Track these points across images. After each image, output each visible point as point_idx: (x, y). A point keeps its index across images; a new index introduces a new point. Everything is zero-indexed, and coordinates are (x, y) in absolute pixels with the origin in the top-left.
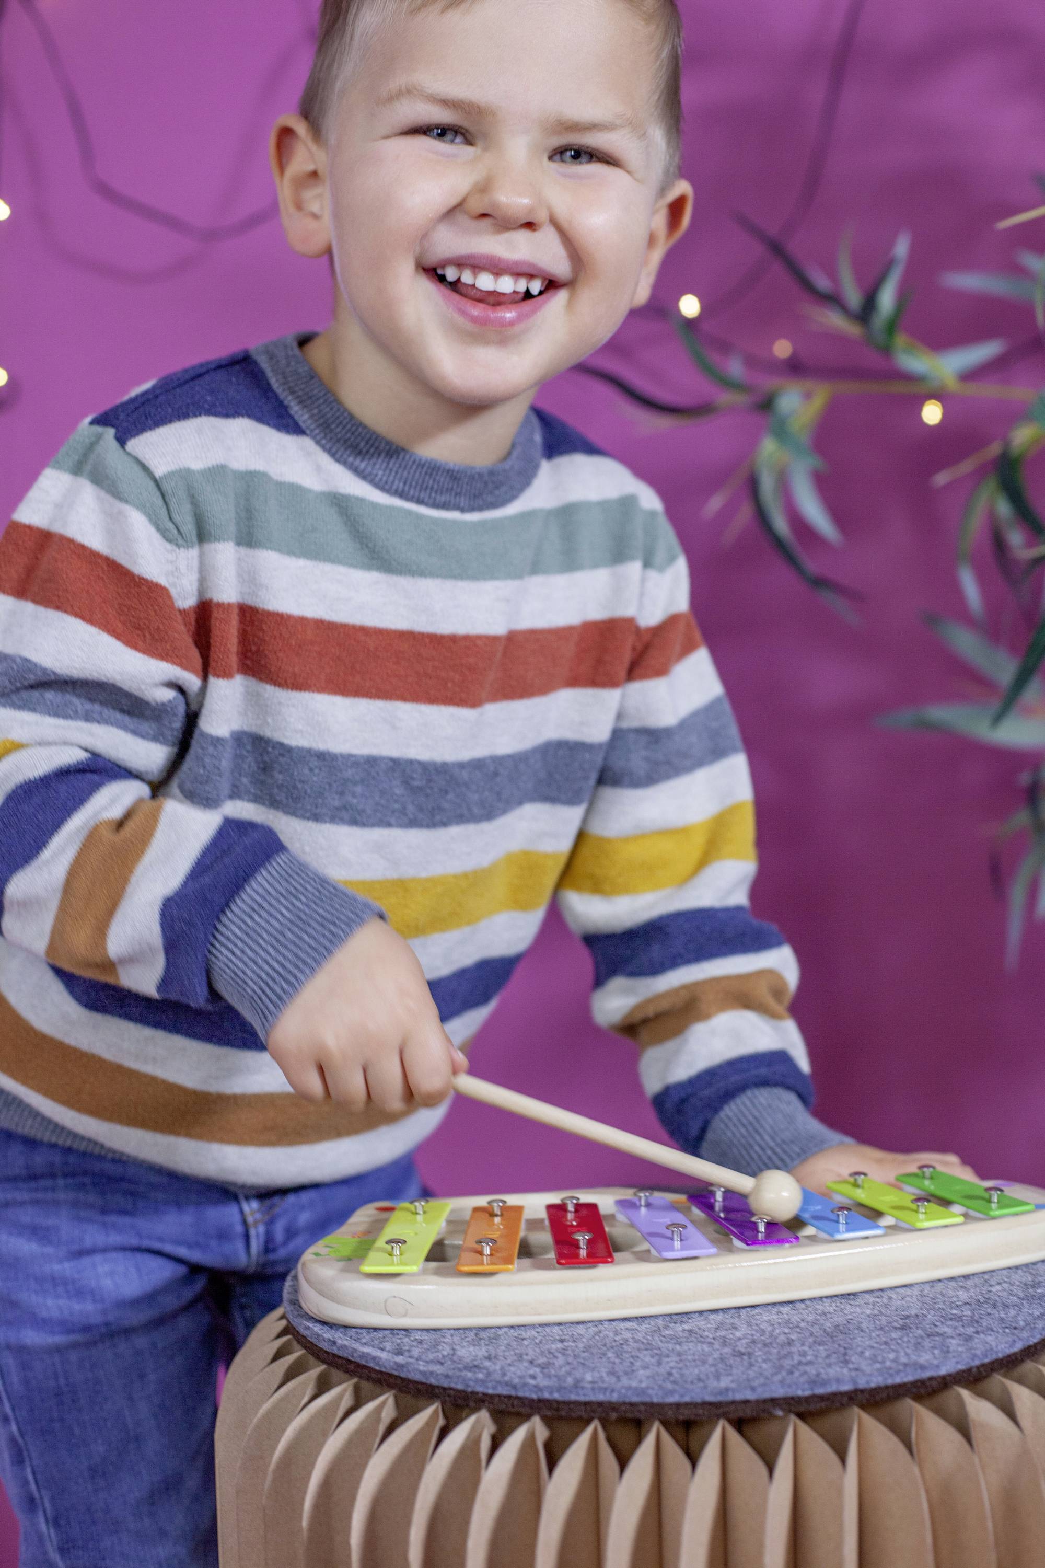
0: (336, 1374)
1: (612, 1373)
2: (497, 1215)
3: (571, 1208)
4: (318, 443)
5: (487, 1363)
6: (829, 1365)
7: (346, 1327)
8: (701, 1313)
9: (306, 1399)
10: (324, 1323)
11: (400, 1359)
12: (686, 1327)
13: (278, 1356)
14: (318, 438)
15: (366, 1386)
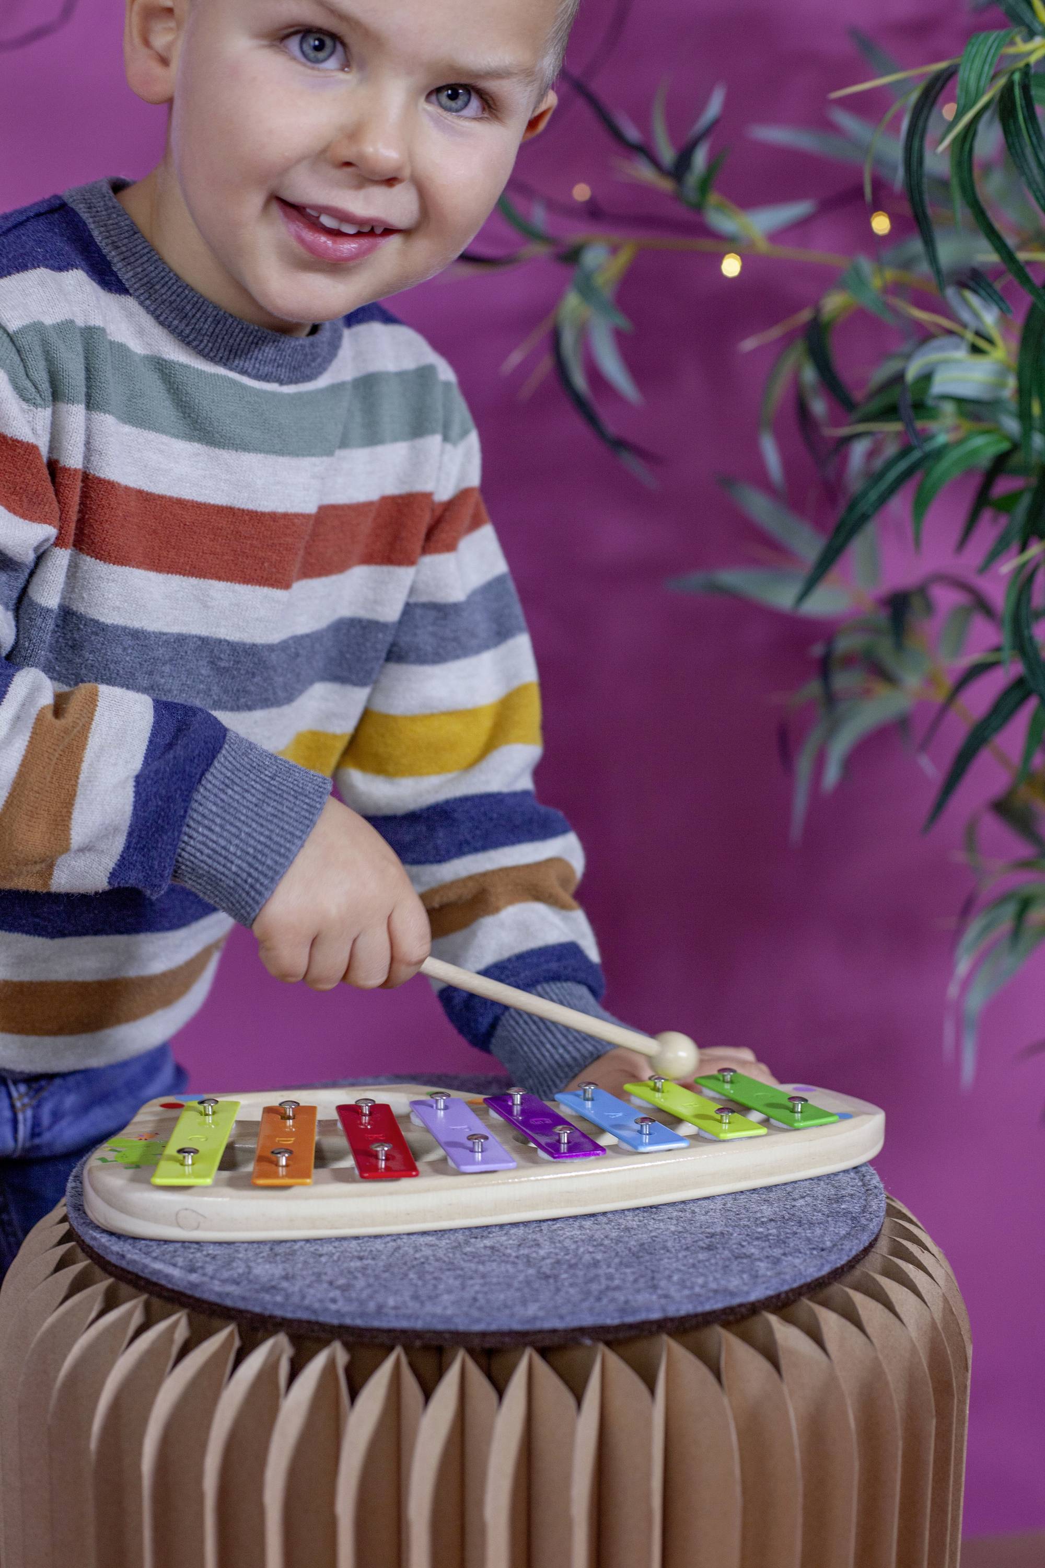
0: (125, 1289)
1: (416, 1297)
2: (289, 1118)
3: (366, 1110)
4: (141, 303)
5: (285, 1284)
6: (638, 1291)
7: (135, 1239)
8: (501, 1226)
9: (93, 1315)
10: (111, 1234)
11: (194, 1277)
12: (488, 1242)
13: (62, 1265)
14: (142, 298)
15: (156, 1302)
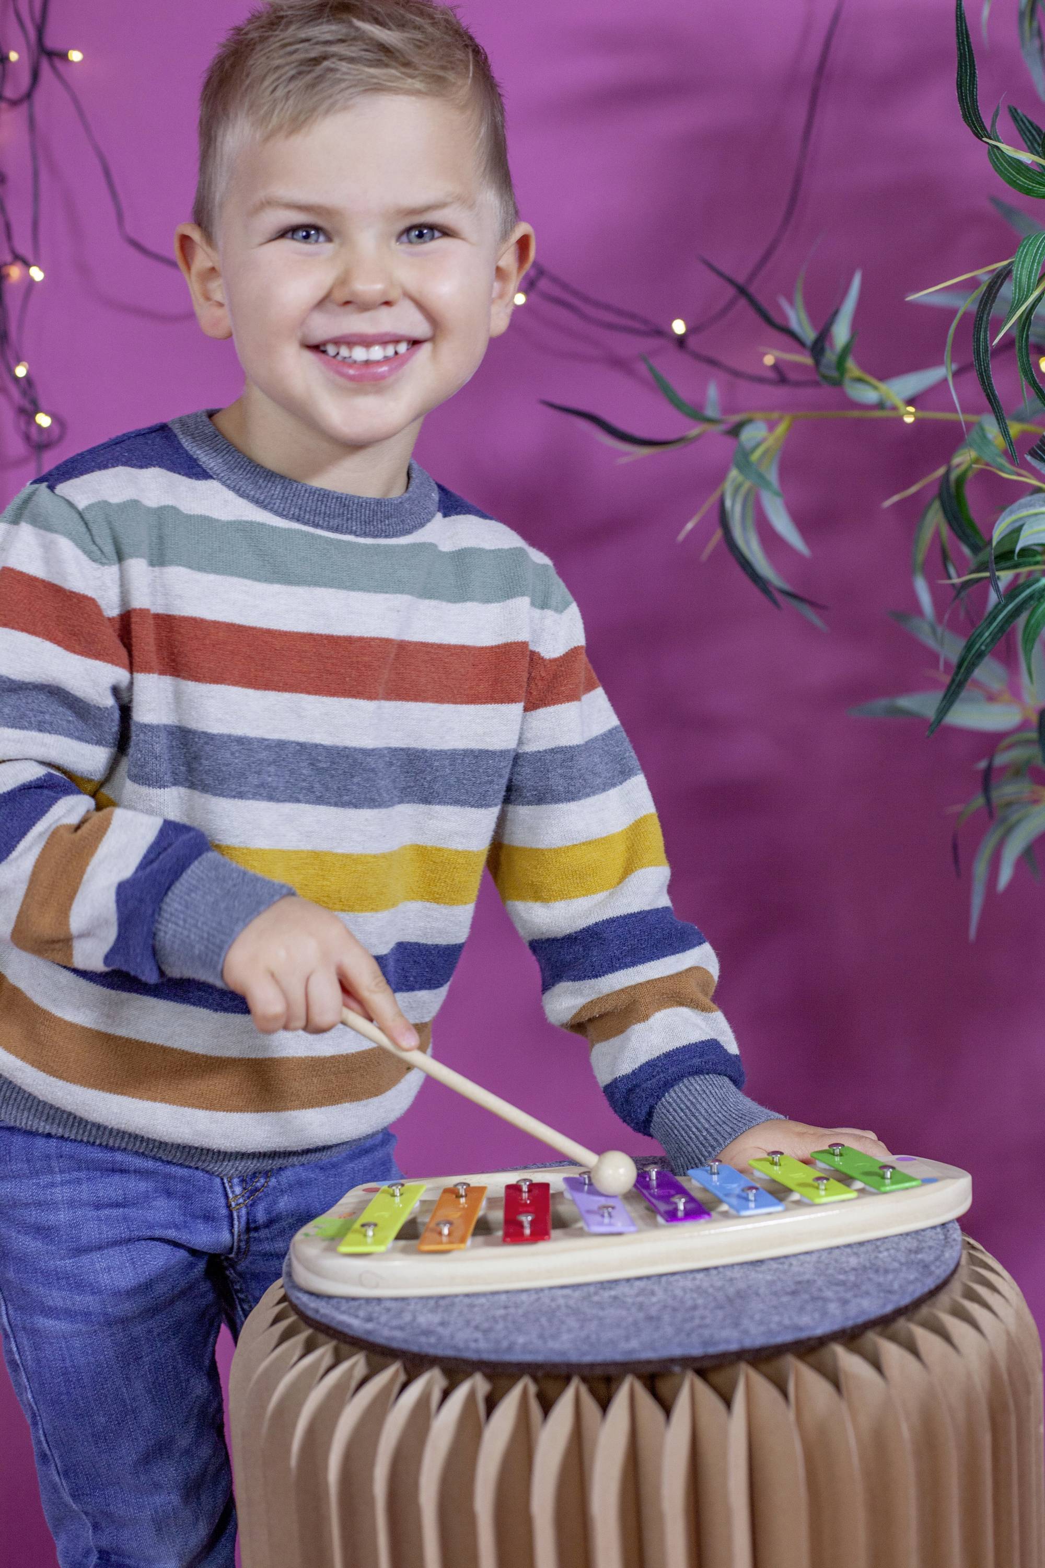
0: (321, 1337)
1: (541, 1336)
2: (462, 1196)
3: (525, 1188)
5: (440, 1329)
6: (723, 1328)
7: (330, 1297)
8: (628, 1280)
9: (295, 1358)
10: (311, 1294)
11: (369, 1326)
12: (613, 1293)
13: (276, 1320)
15: (345, 1348)
